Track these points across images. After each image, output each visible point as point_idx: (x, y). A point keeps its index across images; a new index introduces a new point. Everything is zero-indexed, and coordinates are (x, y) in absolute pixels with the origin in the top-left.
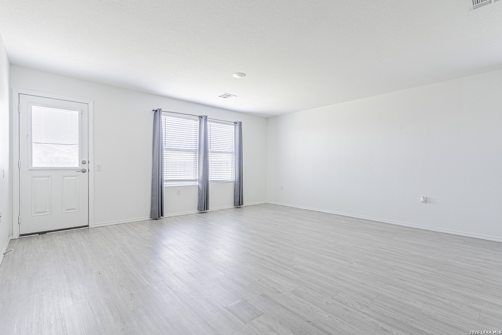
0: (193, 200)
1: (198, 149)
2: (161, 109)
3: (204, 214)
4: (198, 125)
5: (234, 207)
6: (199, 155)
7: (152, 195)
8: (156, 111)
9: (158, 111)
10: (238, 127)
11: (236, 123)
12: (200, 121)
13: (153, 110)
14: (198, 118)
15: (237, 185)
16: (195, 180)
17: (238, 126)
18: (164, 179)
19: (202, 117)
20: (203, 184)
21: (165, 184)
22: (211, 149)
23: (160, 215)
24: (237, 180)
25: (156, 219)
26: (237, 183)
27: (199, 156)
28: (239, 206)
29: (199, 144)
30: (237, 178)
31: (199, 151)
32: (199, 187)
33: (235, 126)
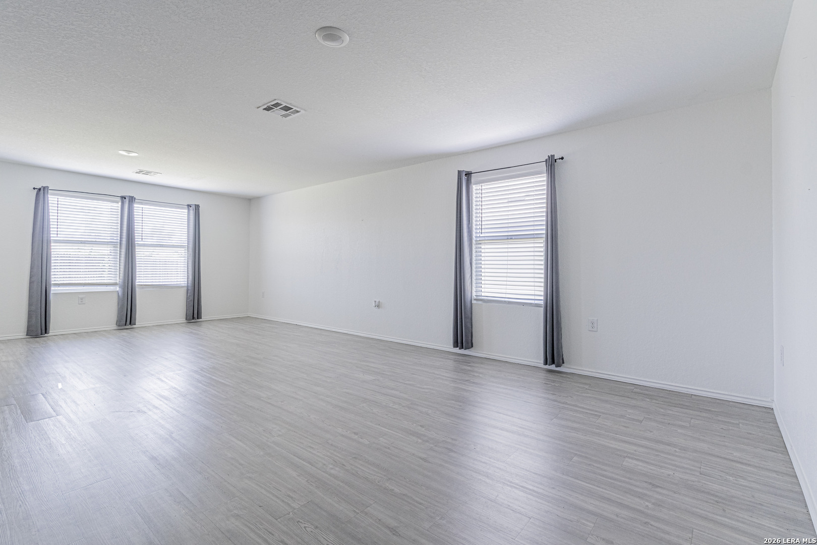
0: (110, 312)
1: (119, 241)
2: (48, 187)
3: (128, 331)
4: (120, 208)
5: (185, 321)
6: (120, 249)
7: (30, 304)
8: (40, 189)
9: (42, 189)
10: (192, 212)
11: (189, 206)
12: (123, 203)
13: (34, 189)
14: (119, 199)
15: (189, 291)
16: (115, 284)
17: (193, 210)
18: (52, 282)
19: (125, 198)
20: (124, 289)
21: (53, 290)
22: (144, 241)
23: (44, 331)
24: (189, 285)
25: (36, 336)
26: (190, 288)
27: (120, 251)
28: (193, 321)
29: (121, 235)
30: (190, 282)
31: (121, 244)
32: (118, 293)
33: (189, 210)
